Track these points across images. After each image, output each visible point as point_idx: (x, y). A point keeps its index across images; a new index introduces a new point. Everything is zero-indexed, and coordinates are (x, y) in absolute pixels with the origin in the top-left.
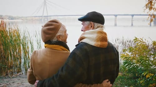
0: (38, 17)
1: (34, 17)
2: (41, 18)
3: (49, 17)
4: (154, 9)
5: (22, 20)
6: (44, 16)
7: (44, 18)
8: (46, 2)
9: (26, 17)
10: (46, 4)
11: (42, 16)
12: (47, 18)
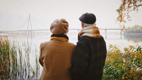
0: (23, 32)
1: (20, 31)
2: (25, 32)
3: (33, 31)
4: (124, 21)
5: (8, 34)
6: (29, 31)
7: (29, 32)
8: (30, 18)
9: (12, 31)
10: (30, 19)
11: (26, 31)
12: (31, 32)
